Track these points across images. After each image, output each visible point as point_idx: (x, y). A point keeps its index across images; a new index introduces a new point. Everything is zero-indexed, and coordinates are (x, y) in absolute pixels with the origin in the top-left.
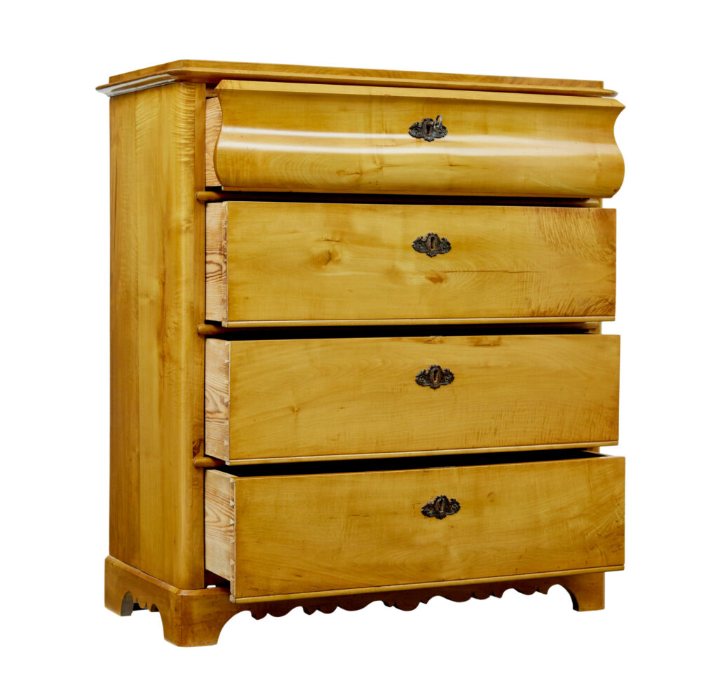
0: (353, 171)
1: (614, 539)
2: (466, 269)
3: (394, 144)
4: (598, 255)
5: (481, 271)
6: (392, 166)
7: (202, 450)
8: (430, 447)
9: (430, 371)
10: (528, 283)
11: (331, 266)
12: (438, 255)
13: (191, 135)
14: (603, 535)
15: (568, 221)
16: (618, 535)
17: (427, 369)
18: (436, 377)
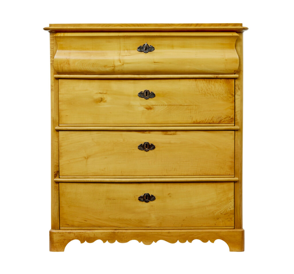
0: (111, 66)
1: (229, 216)
2: (162, 104)
3: (130, 54)
4: (225, 98)
5: (169, 105)
6: (127, 63)
7: (58, 175)
8: (145, 175)
9: (144, 144)
10: (191, 110)
11: (102, 103)
12: (150, 99)
13: (52, 53)
14: (223, 214)
15: (210, 84)
16: (230, 214)
17: (143, 143)
18: (147, 147)
